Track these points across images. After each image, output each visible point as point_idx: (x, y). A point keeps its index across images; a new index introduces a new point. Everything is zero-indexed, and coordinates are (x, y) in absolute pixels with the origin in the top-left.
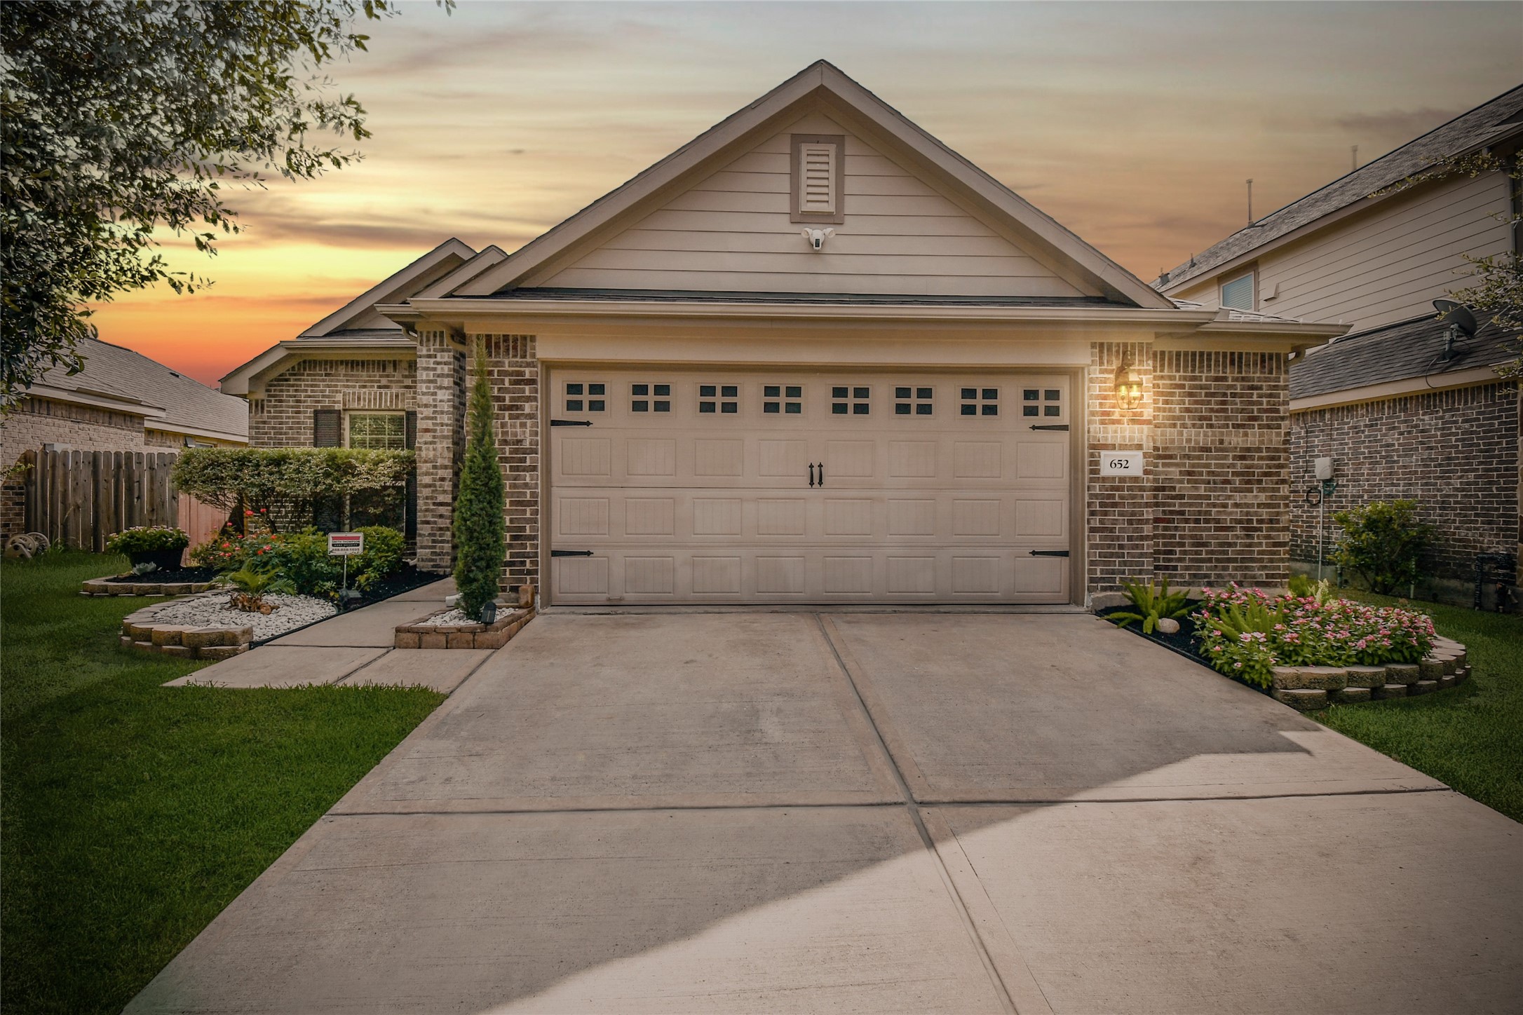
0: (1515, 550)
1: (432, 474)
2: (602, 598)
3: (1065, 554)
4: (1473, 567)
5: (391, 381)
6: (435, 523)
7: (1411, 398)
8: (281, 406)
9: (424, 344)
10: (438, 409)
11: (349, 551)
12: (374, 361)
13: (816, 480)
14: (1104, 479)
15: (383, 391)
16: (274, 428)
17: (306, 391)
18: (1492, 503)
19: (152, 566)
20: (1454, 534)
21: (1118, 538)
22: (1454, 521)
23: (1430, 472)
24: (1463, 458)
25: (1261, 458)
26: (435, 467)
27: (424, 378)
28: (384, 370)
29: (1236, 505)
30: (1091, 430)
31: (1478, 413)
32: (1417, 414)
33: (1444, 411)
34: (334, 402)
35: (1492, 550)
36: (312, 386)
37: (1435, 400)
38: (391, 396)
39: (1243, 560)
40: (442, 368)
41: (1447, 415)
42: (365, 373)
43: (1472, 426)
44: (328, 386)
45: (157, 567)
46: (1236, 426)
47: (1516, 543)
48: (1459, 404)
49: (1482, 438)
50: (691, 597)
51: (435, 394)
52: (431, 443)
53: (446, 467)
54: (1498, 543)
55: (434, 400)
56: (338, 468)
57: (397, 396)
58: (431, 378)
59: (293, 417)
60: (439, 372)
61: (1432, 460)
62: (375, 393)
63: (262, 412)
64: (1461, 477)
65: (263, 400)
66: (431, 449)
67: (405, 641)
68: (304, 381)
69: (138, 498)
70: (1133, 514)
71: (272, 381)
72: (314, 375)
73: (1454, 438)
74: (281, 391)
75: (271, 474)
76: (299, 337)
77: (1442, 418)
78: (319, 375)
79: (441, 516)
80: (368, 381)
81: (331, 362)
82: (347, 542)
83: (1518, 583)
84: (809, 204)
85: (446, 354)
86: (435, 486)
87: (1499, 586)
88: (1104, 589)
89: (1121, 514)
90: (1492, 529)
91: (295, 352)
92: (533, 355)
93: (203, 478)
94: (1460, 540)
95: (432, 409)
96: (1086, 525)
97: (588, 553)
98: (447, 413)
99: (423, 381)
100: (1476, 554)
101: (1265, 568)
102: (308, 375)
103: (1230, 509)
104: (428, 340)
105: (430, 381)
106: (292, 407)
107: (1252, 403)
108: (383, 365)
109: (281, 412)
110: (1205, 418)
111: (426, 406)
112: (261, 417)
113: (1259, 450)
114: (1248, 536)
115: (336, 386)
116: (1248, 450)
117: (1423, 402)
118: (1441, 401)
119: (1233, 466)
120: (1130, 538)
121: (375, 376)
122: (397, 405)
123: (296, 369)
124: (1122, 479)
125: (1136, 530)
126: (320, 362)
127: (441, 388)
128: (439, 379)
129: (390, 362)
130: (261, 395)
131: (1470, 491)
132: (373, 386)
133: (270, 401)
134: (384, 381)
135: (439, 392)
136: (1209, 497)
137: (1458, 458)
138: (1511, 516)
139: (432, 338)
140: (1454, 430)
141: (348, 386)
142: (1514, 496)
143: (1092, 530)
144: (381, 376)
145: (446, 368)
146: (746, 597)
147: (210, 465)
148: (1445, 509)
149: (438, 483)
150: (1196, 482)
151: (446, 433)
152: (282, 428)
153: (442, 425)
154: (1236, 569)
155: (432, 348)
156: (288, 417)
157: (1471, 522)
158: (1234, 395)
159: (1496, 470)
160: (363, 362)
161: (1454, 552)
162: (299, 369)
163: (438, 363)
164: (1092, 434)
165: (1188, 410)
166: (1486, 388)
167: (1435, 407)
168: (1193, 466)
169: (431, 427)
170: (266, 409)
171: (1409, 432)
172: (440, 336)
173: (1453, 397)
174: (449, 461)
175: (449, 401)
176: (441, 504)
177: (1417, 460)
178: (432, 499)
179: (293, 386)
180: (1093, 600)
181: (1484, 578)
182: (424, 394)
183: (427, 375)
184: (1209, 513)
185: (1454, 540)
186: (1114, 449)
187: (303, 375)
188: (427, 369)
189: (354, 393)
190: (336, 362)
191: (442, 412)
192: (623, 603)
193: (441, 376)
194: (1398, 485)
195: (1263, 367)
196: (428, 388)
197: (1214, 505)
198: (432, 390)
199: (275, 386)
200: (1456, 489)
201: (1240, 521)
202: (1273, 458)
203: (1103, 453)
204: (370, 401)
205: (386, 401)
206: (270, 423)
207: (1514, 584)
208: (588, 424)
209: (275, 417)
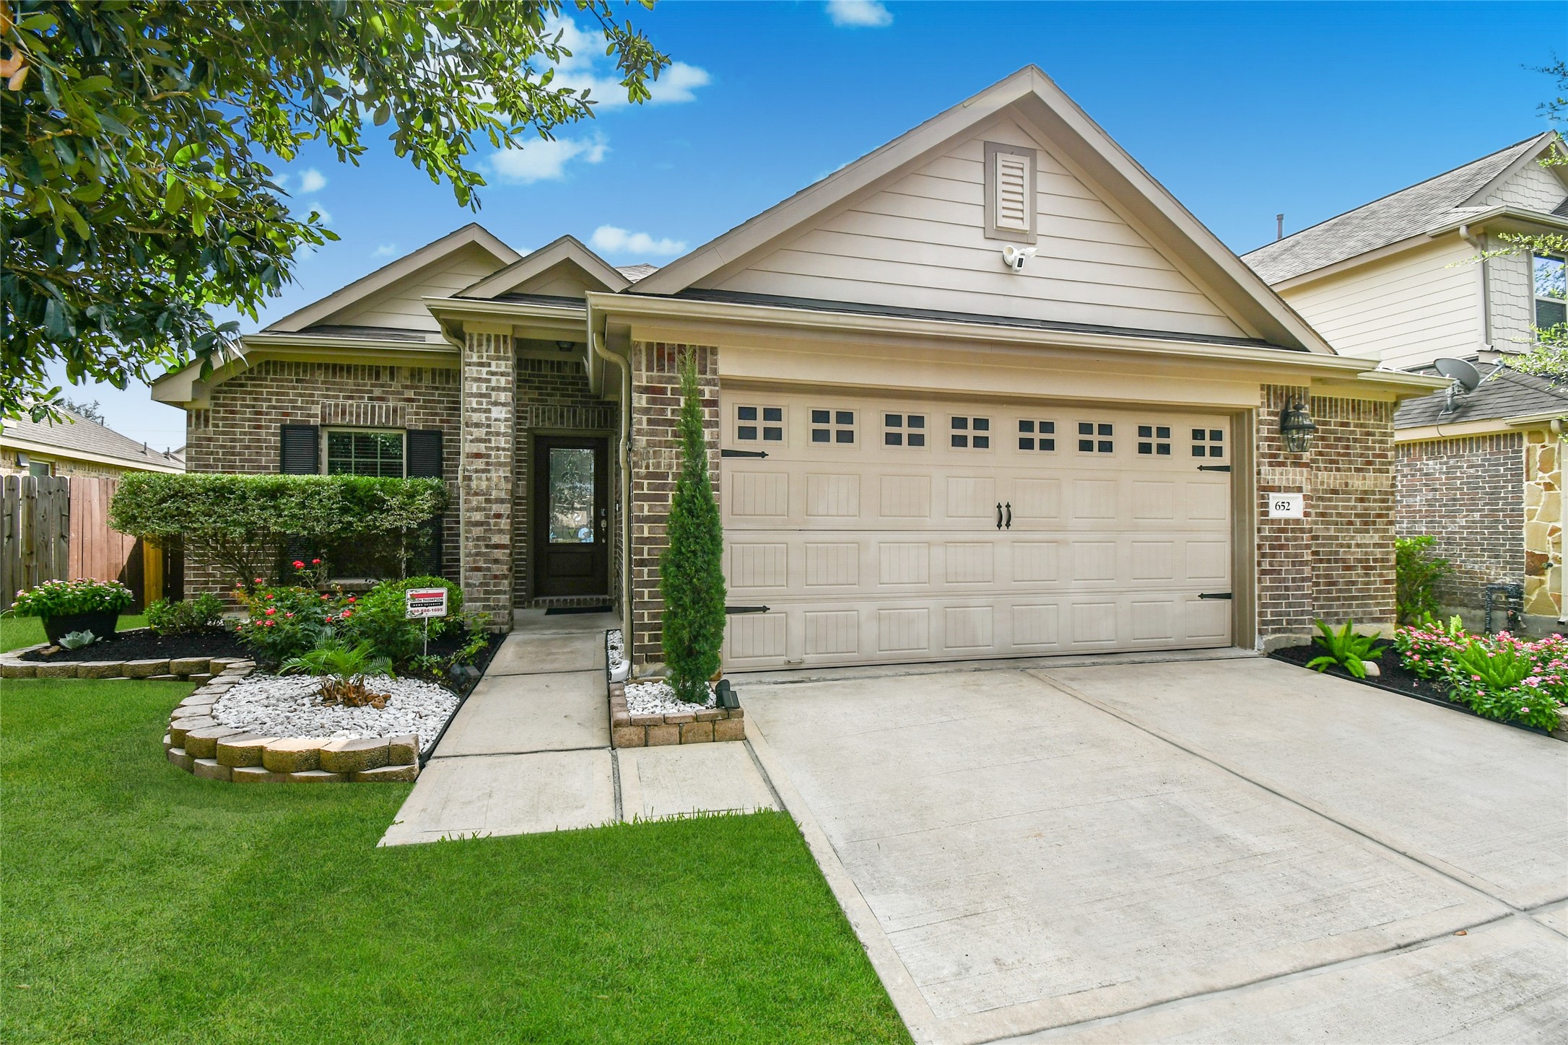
0: (1522, 581)
1: (485, 509)
2: (780, 661)
3: (1227, 596)
4: (1480, 596)
5: (387, 392)
6: (489, 569)
7: (1415, 444)
8: (234, 419)
9: (475, 350)
10: (492, 430)
11: (431, 612)
12: (364, 367)
13: (1004, 522)
14: (1273, 521)
15: (376, 404)
16: (223, 447)
17: (270, 400)
18: (1498, 539)
19: (88, 636)
20: (1461, 566)
21: (1285, 580)
22: (1460, 556)
23: (1434, 511)
24: (1468, 499)
25: (1375, 501)
26: (488, 501)
27: (474, 390)
28: (377, 377)
29: (1358, 545)
30: (1262, 472)
31: (1483, 460)
32: (1420, 459)
33: (1449, 458)
34: (309, 416)
35: (1499, 581)
36: (278, 394)
37: (1439, 448)
38: (388, 410)
39: (1363, 598)
40: (498, 381)
41: (1452, 462)
42: (351, 381)
43: (1478, 471)
44: (301, 395)
45: (96, 638)
46: (1358, 470)
47: (1522, 575)
48: (1464, 451)
49: (1488, 482)
50: (879, 656)
51: (488, 411)
52: (483, 471)
53: (502, 501)
54: (1505, 575)
55: (488, 419)
56: (360, 501)
57: (395, 411)
58: (484, 391)
59: (251, 433)
60: (493, 384)
61: (1436, 500)
62: (366, 407)
63: (206, 425)
64: (1466, 516)
65: (207, 411)
66: (484, 478)
67: (627, 737)
68: (266, 387)
69: (9, 537)
70: (1296, 556)
71: (220, 386)
72: (282, 380)
73: (1459, 482)
74: (234, 399)
75: (263, 508)
76: (264, 331)
77: (1446, 463)
78: (287, 380)
79: (496, 561)
80: (357, 391)
81: (305, 365)
82: (428, 600)
83: (1525, 610)
84: (1005, 219)
85: (503, 363)
86: (488, 524)
87: (1510, 613)
88: (1274, 631)
89: (1287, 556)
90: (1499, 563)
91: (260, 350)
92: (715, 371)
93: (160, 514)
94: (1467, 573)
95: (484, 430)
96: (1256, 568)
97: (764, 609)
98: (505, 434)
99: (472, 395)
100: (1482, 585)
101: (1378, 604)
102: (272, 380)
103: (1353, 550)
104: (480, 345)
105: (482, 395)
106: (250, 420)
107: (1368, 448)
108: (375, 372)
109: (233, 426)
110: (1332, 462)
111: (477, 425)
112: (205, 432)
113: (1373, 493)
114: (1367, 575)
115: (312, 395)
116: (1365, 492)
117: (1427, 448)
118: (1445, 448)
119: (1354, 508)
120: (1294, 580)
121: (365, 385)
122: (395, 421)
123: (255, 372)
124: (1287, 521)
125: (1299, 572)
126: (290, 365)
127: (496, 404)
128: (493, 394)
129: (385, 368)
130: (206, 404)
131: (1476, 528)
132: (362, 398)
133: (218, 412)
134: (377, 392)
135: (494, 409)
136: (1337, 538)
137: (1463, 499)
138: (1518, 551)
139: (485, 343)
140: (1458, 474)
141: (327, 397)
142: (1521, 534)
143: (1264, 572)
144: (372, 385)
145: (503, 379)
146: (933, 654)
147: (172, 497)
148: (1450, 544)
149: (492, 521)
150: (1328, 523)
151: (502, 460)
152: (234, 447)
153: (498, 449)
154: (1358, 606)
155: (485, 354)
156: (245, 434)
157: (1478, 556)
158: (1355, 440)
159: (1502, 510)
160: (349, 367)
161: (1460, 583)
162: (259, 372)
163: (493, 374)
164: (1262, 476)
165: (1321, 454)
166: (1491, 438)
167: (1439, 453)
168: (1326, 507)
169: (484, 451)
170: (211, 422)
171: (1413, 475)
172: (495, 341)
173: (1458, 445)
174: (506, 493)
175: (506, 420)
176: (497, 546)
177: (1421, 501)
178: (485, 540)
179: (250, 393)
180: (1265, 643)
181: (1494, 606)
182: (474, 410)
183: (478, 388)
184: (1337, 553)
185: (1460, 572)
186: (1280, 491)
187: (265, 379)
188: (479, 380)
189: (337, 406)
190: (312, 364)
191: (498, 434)
192: (803, 666)
193: (498, 389)
194: (1403, 522)
195: (1376, 414)
196: (480, 403)
197: (1342, 546)
198: (484, 407)
199: (225, 392)
200: (1463, 527)
201: (1360, 561)
202: (1383, 501)
203: (1272, 495)
204: (358, 416)
205: (380, 416)
206: (218, 440)
207: (1521, 611)
208: (763, 455)
209: (224, 433)
